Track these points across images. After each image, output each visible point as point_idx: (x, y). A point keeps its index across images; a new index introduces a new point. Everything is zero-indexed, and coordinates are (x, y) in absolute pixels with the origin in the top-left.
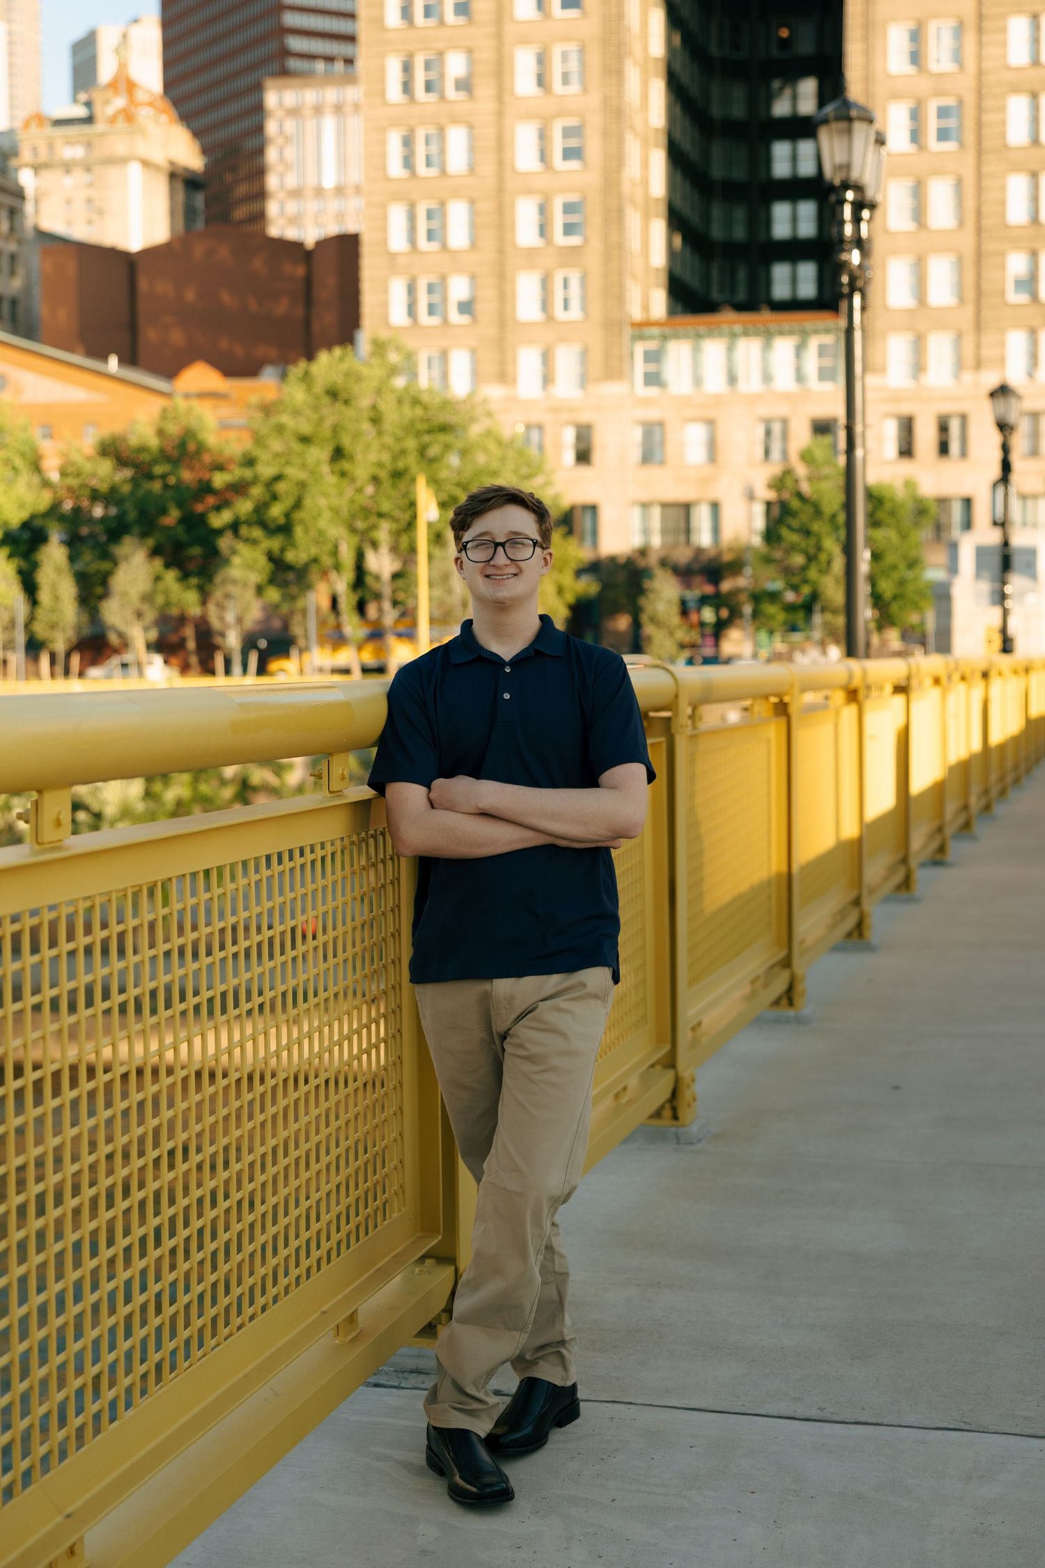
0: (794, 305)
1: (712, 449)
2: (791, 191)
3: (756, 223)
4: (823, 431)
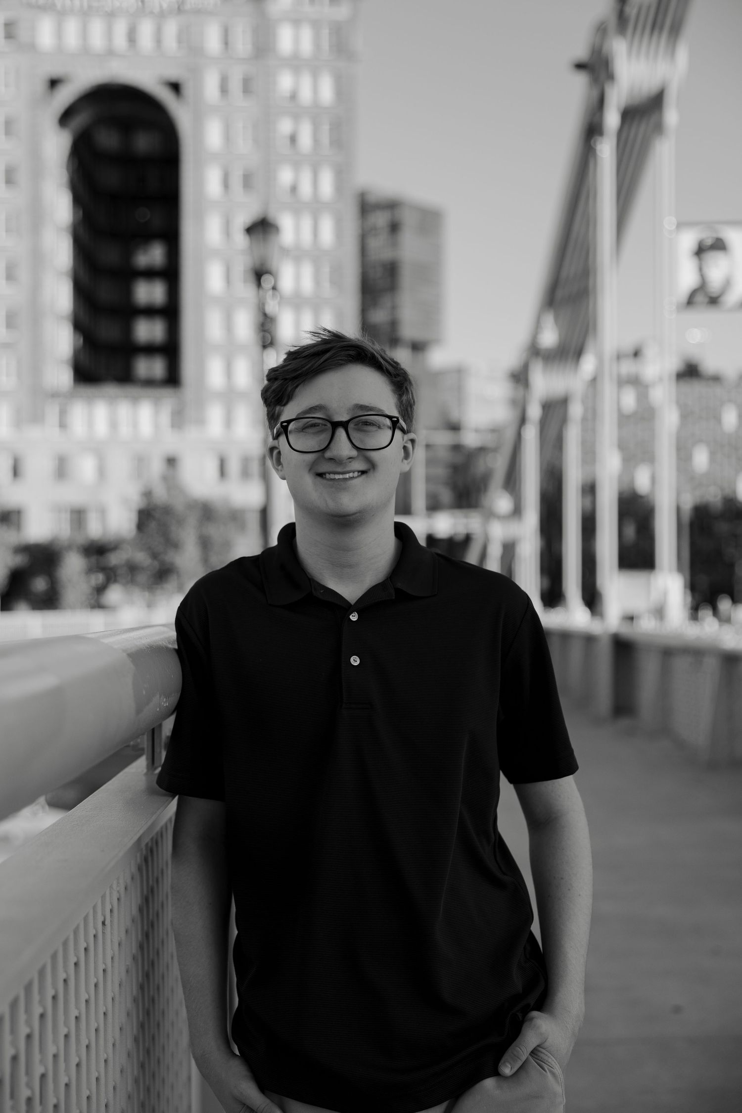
0: (149, 383)
1: (102, 472)
2: (150, 312)
3: (128, 330)
4: (171, 462)
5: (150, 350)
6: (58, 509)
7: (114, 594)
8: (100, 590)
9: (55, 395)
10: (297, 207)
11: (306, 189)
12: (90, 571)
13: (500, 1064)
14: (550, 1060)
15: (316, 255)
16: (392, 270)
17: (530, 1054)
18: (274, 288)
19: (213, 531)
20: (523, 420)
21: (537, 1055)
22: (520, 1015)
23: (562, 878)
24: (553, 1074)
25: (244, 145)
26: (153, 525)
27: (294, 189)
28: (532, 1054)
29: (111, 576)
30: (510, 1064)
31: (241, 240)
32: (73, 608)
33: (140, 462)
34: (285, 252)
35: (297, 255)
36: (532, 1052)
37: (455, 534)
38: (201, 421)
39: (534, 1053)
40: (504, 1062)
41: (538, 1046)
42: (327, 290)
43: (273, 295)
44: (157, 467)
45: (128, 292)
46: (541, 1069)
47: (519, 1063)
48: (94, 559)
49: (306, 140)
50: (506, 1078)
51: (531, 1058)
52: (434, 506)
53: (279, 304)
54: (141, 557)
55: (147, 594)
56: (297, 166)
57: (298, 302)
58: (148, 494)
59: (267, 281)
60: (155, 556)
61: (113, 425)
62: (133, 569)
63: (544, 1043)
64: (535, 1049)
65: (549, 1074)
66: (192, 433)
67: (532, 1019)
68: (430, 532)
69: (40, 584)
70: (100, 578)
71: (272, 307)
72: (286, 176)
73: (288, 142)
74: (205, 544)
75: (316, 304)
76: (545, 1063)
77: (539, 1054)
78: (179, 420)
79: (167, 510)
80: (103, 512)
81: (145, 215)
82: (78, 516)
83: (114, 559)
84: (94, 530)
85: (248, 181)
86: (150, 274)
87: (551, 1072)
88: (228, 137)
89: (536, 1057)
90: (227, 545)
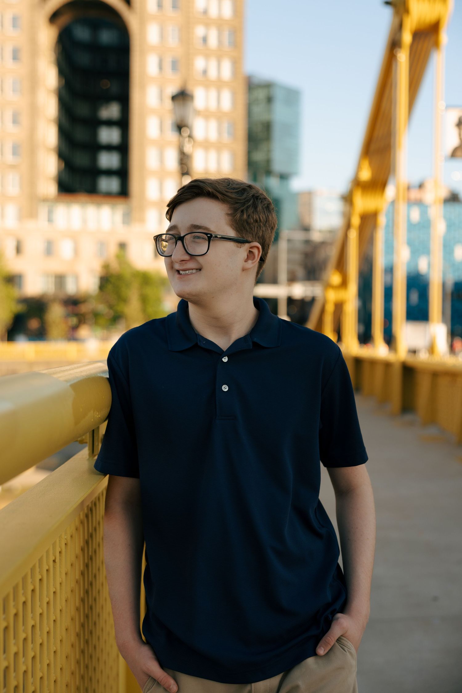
0: (109, 195)
1: (76, 252)
2: (109, 148)
3: (94, 160)
4: (122, 246)
5: (109, 173)
6: (47, 275)
7: (84, 332)
8: (75, 328)
9: (45, 200)
10: (207, 84)
11: (213, 73)
12: (68, 316)
13: (317, 648)
14: (348, 645)
15: (219, 115)
16: (268, 127)
17: (336, 641)
18: (190, 136)
19: (149, 291)
20: (348, 226)
21: (340, 641)
22: (330, 617)
23: (357, 528)
24: (351, 653)
25: (173, 41)
26: (110, 287)
27: (205, 72)
28: (338, 641)
29: (82, 319)
30: (324, 648)
31: (168, 103)
32: (56, 339)
33: (102, 245)
34: (198, 113)
35: (207, 115)
36: (337, 640)
37: (306, 297)
38: (142, 220)
39: (339, 640)
40: (320, 647)
41: (341, 636)
42: (226, 138)
43: (189, 141)
44: (113, 249)
45: (95, 135)
46: (343, 650)
47: (329, 647)
48: (70, 308)
49: (213, 41)
50: (321, 657)
51: (336, 643)
52: (292, 279)
53: (193, 146)
54: (102, 308)
55: (105, 331)
56: (207, 56)
57: (207, 145)
58: (106, 267)
59: (185, 132)
60: (111, 307)
61: (85, 221)
62: (96, 315)
63: (345, 634)
64: (339, 638)
65: (348, 654)
66: (136, 228)
67: (338, 619)
68: (290, 295)
69: (34, 324)
70: (74, 321)
71: (188, 148)
72: (199, 63)
73: (202, 42)
74: (144, 300)
75: (219, 147)
76: (345, 646)
77: (342, 641)
78: (128, 219)
79: (119, 277)
80: (77, 278)
81: (107, 84)
82: (60, 279)
83: (84, 308)
84: (71, 288)
85: (175, 65)
86: (109, 123)
87: (349, 652)
88: (162, 36)
89: (339, 642)
90: (159, 301)
